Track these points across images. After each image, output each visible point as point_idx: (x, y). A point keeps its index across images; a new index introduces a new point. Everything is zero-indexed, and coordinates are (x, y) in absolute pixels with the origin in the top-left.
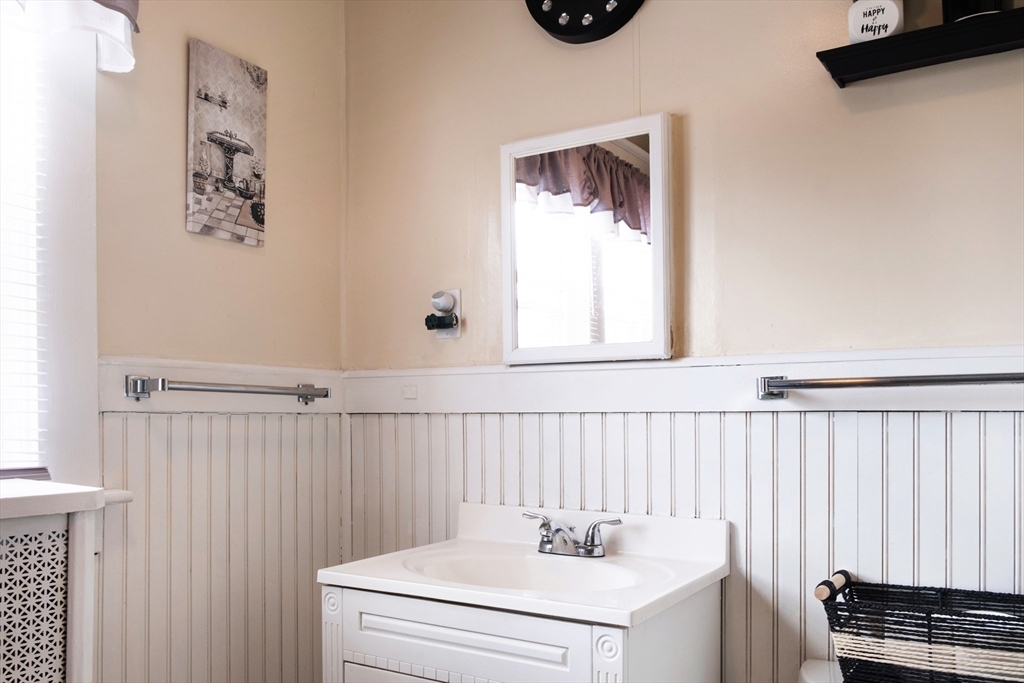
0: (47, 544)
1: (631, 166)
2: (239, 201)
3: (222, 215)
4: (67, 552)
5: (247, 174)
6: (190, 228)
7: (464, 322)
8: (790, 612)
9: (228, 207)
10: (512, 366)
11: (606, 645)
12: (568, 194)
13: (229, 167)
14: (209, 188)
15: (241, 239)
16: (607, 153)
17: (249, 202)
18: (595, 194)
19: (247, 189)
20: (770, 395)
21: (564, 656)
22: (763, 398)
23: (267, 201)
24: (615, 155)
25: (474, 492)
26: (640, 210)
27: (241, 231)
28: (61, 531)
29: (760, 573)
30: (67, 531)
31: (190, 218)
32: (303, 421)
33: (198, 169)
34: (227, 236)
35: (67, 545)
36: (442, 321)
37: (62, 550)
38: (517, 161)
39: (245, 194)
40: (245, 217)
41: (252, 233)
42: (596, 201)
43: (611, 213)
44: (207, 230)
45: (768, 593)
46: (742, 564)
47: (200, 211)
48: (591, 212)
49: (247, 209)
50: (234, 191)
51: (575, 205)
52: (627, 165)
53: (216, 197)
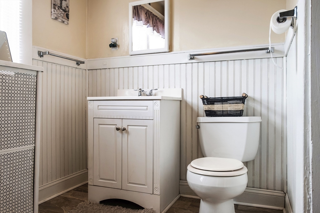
0: (33, 78)
1: (157, 17)
2: (63, 13)
3: (59, 15)
4: (37, 80)
5: (65, 6)
6: (52, 17)
7: (119, 46)
8: (195, 108)
9: (61, 14)
10: (131, 55)
11: (156, 104)
12: (142, 21)
13: (61, 4)
14: (57, 8)
15: (63, 22)
16: (151, 12)
17: (66, 13)
18: (148, 22)
19: (65, 10)
20: (191, 59)
21: (147, 108)
22: (190, 60)
23: (70, 13)
24: (153, 13)
25: (121, 86)
26: (159, 28)
27: (64, 20)
28: (36, 75)
29: (189, 100)
30: (37, 75)
31: (52, 15)
32: (77, 70)
33: (54, 3)
34: (61, 21)
35: (37, 79)
36: (114, 45)
37: (36, 79)
38: (133, 6)
39: (65, 11)
40: (64, 17)
41: (66, 21)
42: (148, 24)
43: (152, 28)
44: (56, 19)
45: (190, 104)
46: (185, 98)
47: (55, 14)
48: (147, 27)
49: (65, 15)
50: (62, 10)
51: (144, 24)
52: (156, 16)
53: (58, 11)
